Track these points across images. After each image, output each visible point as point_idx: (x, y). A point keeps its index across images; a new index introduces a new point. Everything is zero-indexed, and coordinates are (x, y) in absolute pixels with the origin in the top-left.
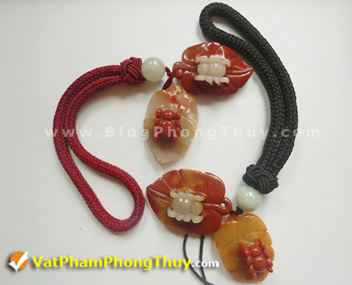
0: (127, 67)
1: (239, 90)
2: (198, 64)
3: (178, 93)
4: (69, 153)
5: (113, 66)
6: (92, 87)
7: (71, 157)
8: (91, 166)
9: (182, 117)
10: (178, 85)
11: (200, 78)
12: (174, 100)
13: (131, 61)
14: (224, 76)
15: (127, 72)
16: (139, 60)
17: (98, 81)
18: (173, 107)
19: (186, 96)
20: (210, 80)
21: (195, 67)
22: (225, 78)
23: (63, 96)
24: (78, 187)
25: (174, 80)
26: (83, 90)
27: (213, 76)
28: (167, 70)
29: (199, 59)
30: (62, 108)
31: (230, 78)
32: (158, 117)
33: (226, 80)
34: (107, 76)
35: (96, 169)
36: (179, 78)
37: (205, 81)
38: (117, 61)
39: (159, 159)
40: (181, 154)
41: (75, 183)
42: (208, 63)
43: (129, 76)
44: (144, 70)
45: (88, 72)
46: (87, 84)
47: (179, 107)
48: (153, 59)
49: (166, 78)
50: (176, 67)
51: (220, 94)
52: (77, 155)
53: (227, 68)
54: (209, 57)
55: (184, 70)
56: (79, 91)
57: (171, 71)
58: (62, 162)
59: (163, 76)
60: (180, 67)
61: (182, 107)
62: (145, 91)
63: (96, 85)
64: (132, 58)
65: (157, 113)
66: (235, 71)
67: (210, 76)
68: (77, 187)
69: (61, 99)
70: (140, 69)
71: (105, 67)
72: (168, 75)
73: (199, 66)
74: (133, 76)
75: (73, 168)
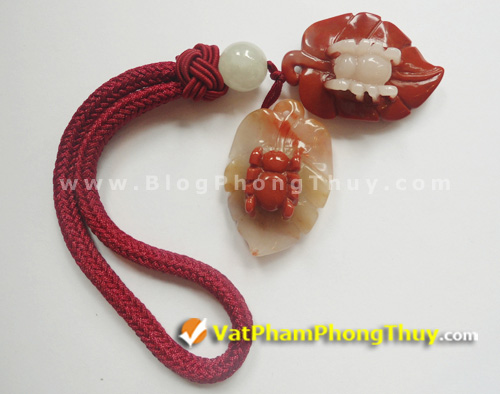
0: (191, 64)
1: (413, 111)
2: (335, 55)
3: (294, 116)
4: (91, 241)
5: (161, 64)
6: (123, 107)
7: (95, 247)
8: (138, 262)
9: (302, 166)
10: (294, 98)
11: (339, 84)
12: (285, 130)
13: (198, 52)
14: (388, 83)
15: (192, 75)
16: (214, 50)
17: (133, 96)
18: (285, 146)
19: (308, 122)
20: (358, 90)
21: (328, 62)
22: (390, 87)
23: (67, 130)
24: (116, 306)
25: (285, 87)
26: (105, 116)
27: (365, 81)
28: (271, 67)
29: (335, 45)
30: (66, 154)
31: (398, 88)
32: (253, 166)
33: (392, 91)
34: (151, 85)
35: (147, 266)
36: (294, 83)
37: (348, 91)
38: (168, 54)
39: (255, 249)
40: (298, 238)
41: (110, 299)
42: (356, 55)
43: (194, 84)
44: (224, 68)
45: (113, 80)
46: (111, 104)
47: (295, 144)
48: (242, 46)
49: (268, 83)
50: (290, 61)
51: (376, 119)
52: (106, 244)
53: (395, 68)
54: (357, 43)
55: (304, 67)
56: (96, 118)
57: (279, 69)
58: (78, 261)
59: (261, 81)
60: (298, 61)
61: (301, 145)
62: (227, 110)
63: (130, 103)
64: (199, 47)
65: (252, 156)
66: (407, 75)
67: (358, 81)
68: (113, 306)
69: (64, 137)
70: (217, 67)
71: (145, 67)
72: (272, 77)
73: (337, 61)
74: (204, 83)
75: (102, 269)
